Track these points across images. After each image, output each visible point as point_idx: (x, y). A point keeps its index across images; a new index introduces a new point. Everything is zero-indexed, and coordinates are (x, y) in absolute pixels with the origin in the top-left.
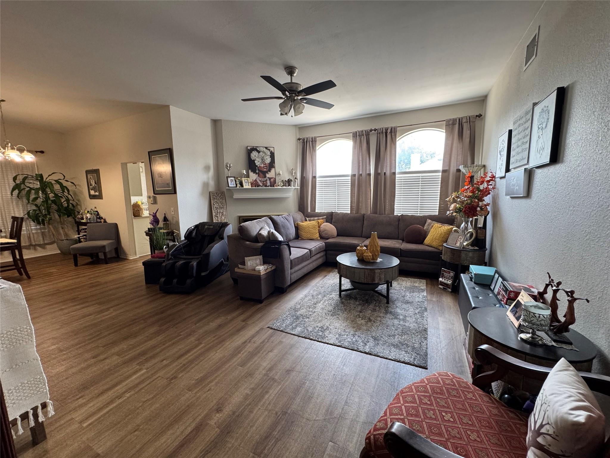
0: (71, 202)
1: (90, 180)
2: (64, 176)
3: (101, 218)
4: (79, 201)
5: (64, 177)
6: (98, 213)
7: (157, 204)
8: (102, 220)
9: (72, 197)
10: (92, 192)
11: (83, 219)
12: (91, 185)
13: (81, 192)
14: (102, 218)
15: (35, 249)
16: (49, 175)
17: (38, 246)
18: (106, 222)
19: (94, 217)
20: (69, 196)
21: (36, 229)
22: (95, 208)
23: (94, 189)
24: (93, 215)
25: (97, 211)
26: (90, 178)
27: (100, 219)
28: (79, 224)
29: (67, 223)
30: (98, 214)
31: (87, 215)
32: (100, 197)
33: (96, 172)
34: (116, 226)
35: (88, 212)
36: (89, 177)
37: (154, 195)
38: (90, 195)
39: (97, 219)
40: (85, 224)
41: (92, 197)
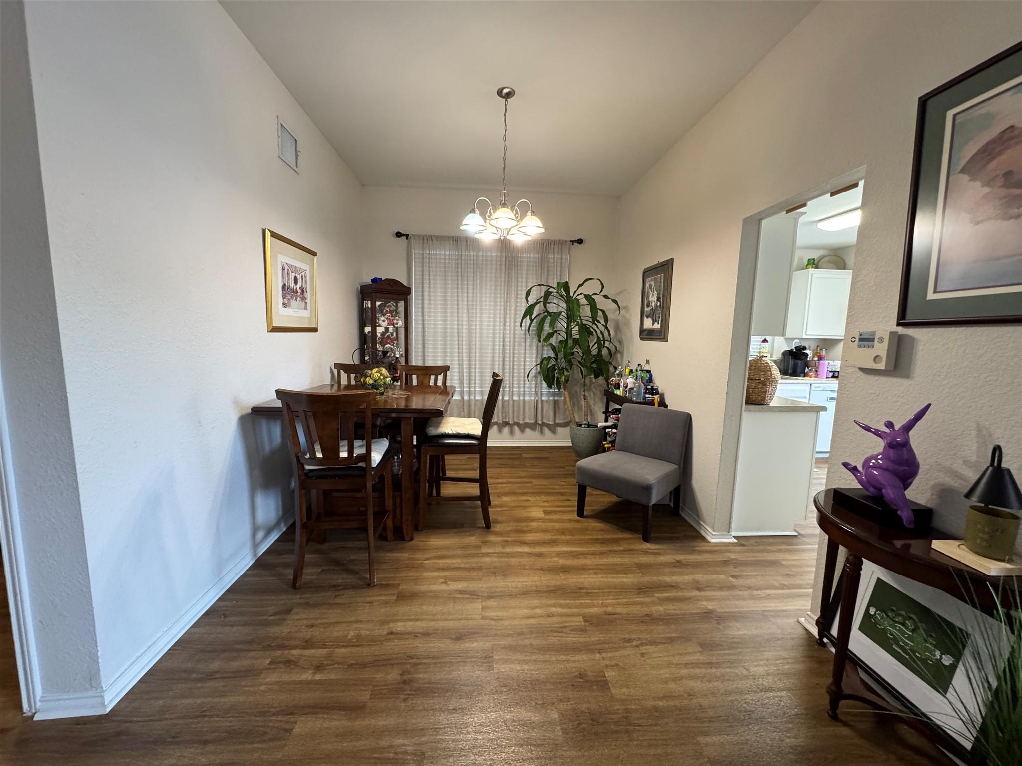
0: (607, 344)
1: (648, 292)
2: (602, 284)
3: (653, 391)
4: (620, 342)
5: (603, 287)
6: (651, 376)
7: (907, 375)
8: (657, 398)
9: (610, 334)
10: (648, 324)
11: (618, 388)
12: (648, 306)
13: (627, 323)
14: (657, 393)
15: (542, 432)
16: (580, 285)
17: (548, 428)
18: (666, 406)
19: (639, 386)
20: (606, 333)
21: (549, 394)
22: (648, 362)
23: (652, 315)
24: (640, 381)
25: (649, 371)
26: (650, 287)
27: (652, 395)
28: (610, 397)
29: (595, 388)
30: (650, 380)
31: (628, 380)
32: (660, 335)
33: (665, 268)
34: (686, 421)
35: (631, 371)
36: (647, 285)
37: (901, 330)
38: (642, 331)
39: (645, 393)
40: (621, 400)
41: (647, 335)
